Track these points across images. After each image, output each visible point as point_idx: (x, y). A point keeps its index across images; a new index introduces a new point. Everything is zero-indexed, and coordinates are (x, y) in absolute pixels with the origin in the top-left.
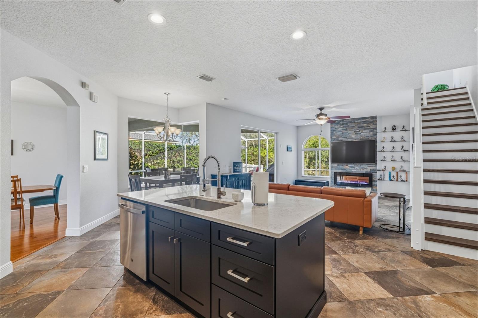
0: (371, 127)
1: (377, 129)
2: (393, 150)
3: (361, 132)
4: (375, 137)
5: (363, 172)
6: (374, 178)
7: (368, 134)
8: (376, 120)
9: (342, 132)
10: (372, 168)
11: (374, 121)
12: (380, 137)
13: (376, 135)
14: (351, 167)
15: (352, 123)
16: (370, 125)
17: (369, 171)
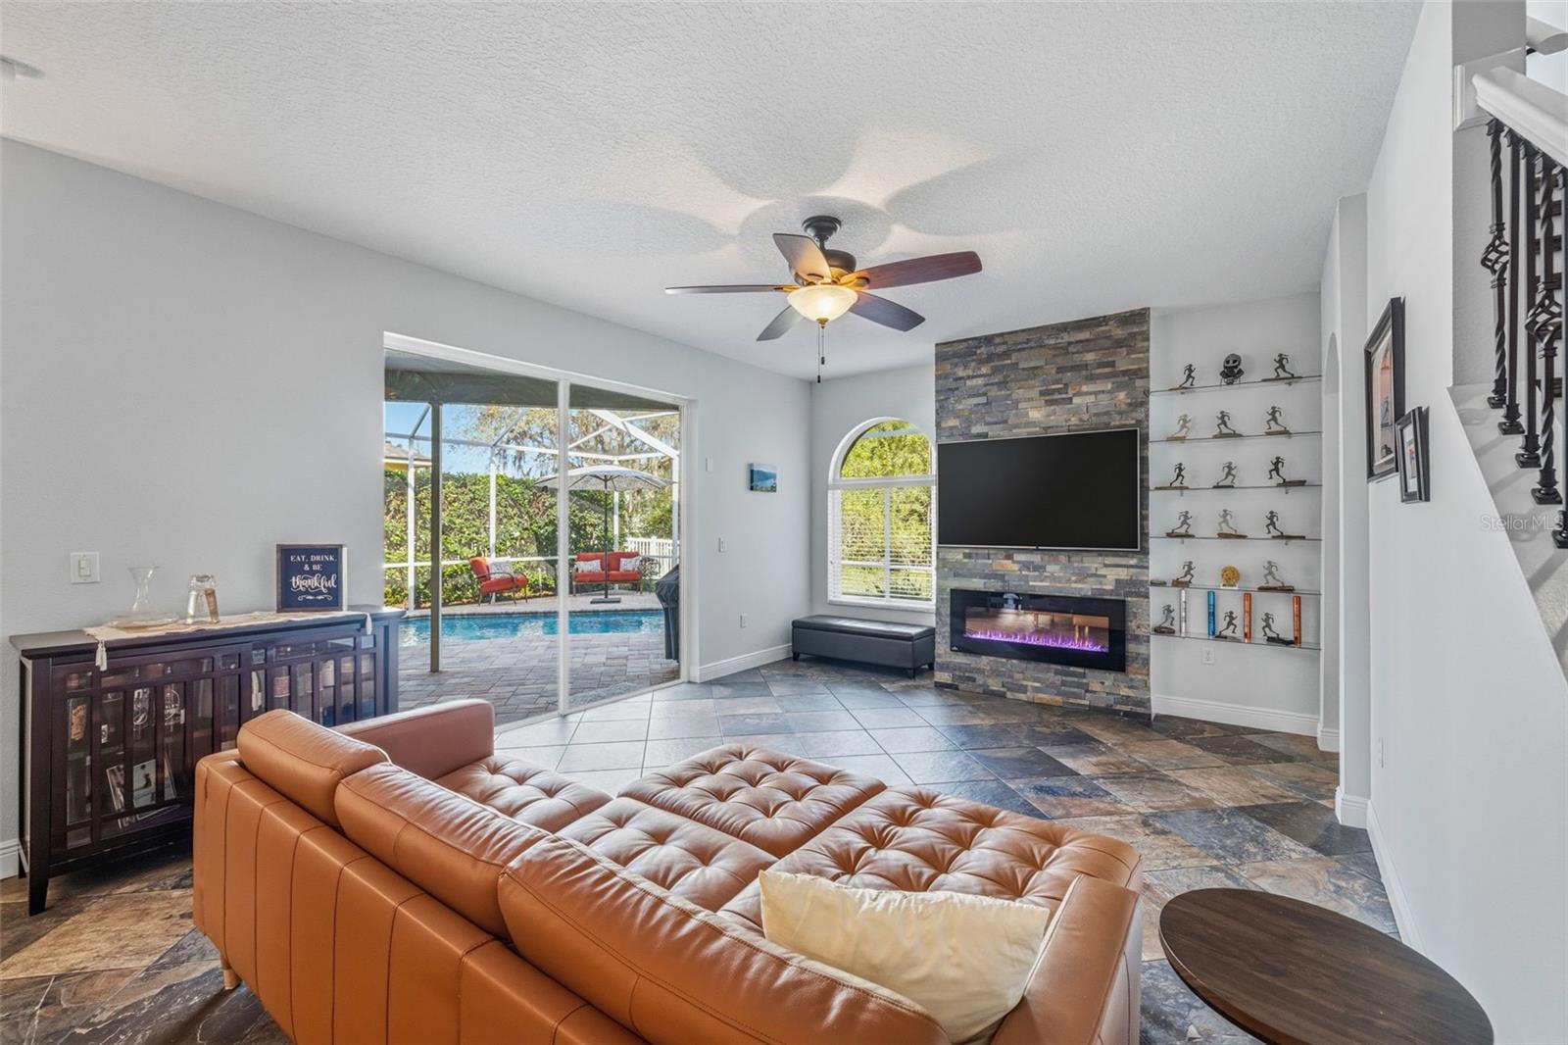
0: (1122, 365)
1: (1147, 377)
2: (1228, 482)
3: (1071, 393)
4: (1139, 415)
5: (1083, 593)
6: (1132, 625)
7: (1104, 399)
8: (1144, 328)
9: (984, 394)
10: (1123, 574)
11: (1133, 335)
12: (1161, 415)
13: (1144, 403)
14: (1026, 566)
15: (1031, 348)
16: (1115, 354)
17: (1109, 587)
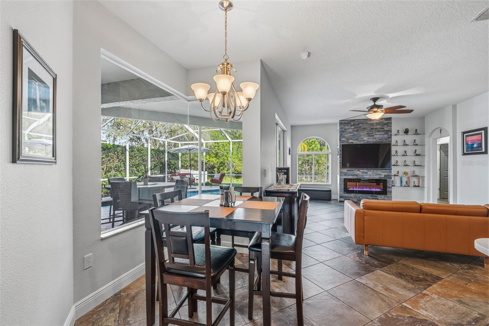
0: (386, 129)
1: (391, 132)
2: (405, 154)
3: (374, 134)
4: (390, 140)
5: (377, 178)
6: (388, 184)
7: (381, 136)
8: (391, 122)
9: (352, 133)
10: (386, 174)
11: (388, 123)
12: (394, 139)
13: (391, 137)
14: (363, 172)
15: (364, 123)
16: (384, 126)
17: (383, 177)
